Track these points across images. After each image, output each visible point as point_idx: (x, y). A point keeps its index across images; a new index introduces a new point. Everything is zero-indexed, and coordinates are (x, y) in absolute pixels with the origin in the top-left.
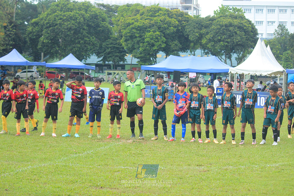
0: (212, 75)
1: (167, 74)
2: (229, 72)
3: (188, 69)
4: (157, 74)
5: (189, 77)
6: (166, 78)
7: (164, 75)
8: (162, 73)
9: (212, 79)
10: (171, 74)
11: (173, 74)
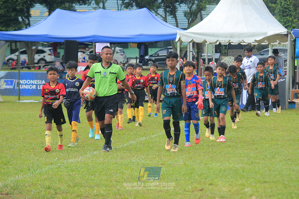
0: (143, 47)
1: (52, 48)
2: (177, 40)
3: (94, 36)
4: (32, 47)
5: (96, 51)
6: (49, 57)
7: (46, 49)
8: (43, 45)
9: (142, 54)
10: (61, 48)
11: (62, 46)
